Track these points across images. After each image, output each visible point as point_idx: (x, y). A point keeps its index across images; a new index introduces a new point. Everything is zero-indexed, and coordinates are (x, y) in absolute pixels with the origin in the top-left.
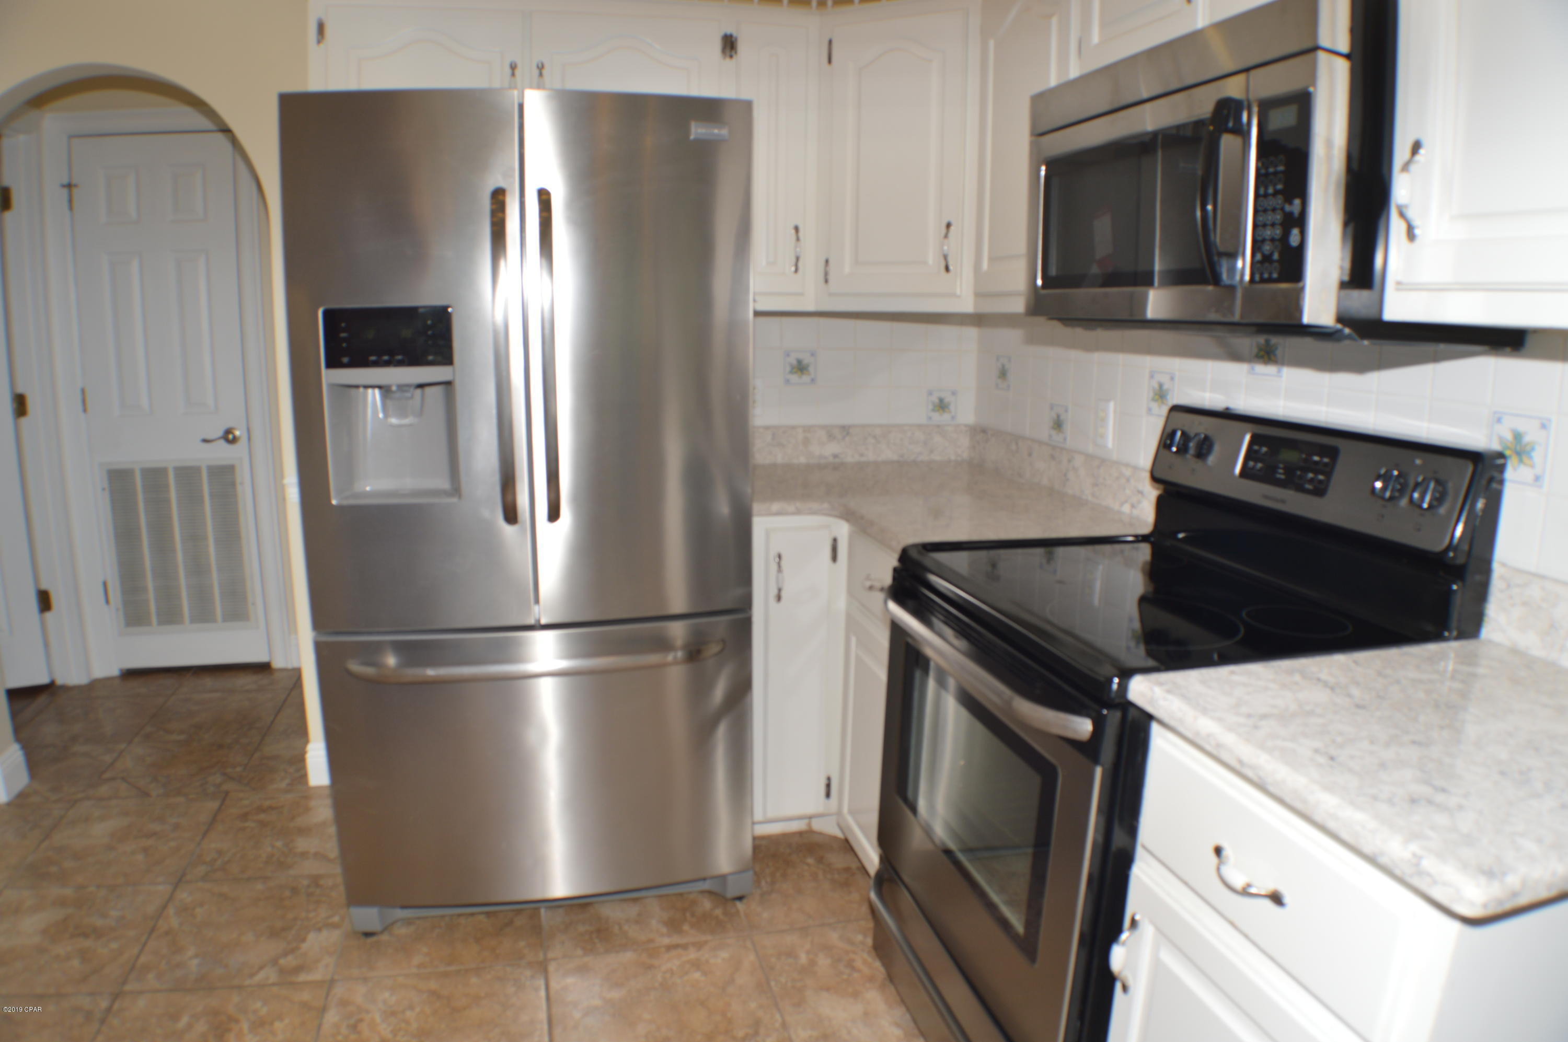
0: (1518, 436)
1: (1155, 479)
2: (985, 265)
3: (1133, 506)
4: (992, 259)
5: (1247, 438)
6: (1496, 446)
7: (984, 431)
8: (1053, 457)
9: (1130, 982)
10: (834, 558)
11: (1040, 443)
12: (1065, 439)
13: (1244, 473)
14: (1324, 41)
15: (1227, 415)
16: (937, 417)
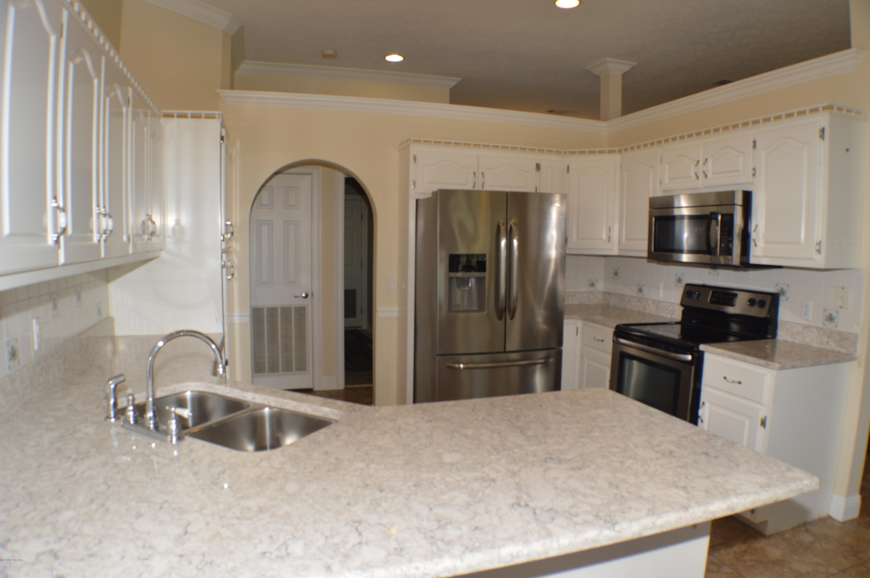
0: (782, 289)
1: (682, 305)
2: (624, 240)
3: (671, 315)
4: (627, 239)
5: (711, 292)
6: (777, 291)
7: (609, 293)
8: (639, 301)
9: (704, 420)
10: (577, 334)
11: (634, 297)
12: (643, 295)
13: (711, 302)
14: (736, 202)
15: (704, 286)
16: (591, 289)
